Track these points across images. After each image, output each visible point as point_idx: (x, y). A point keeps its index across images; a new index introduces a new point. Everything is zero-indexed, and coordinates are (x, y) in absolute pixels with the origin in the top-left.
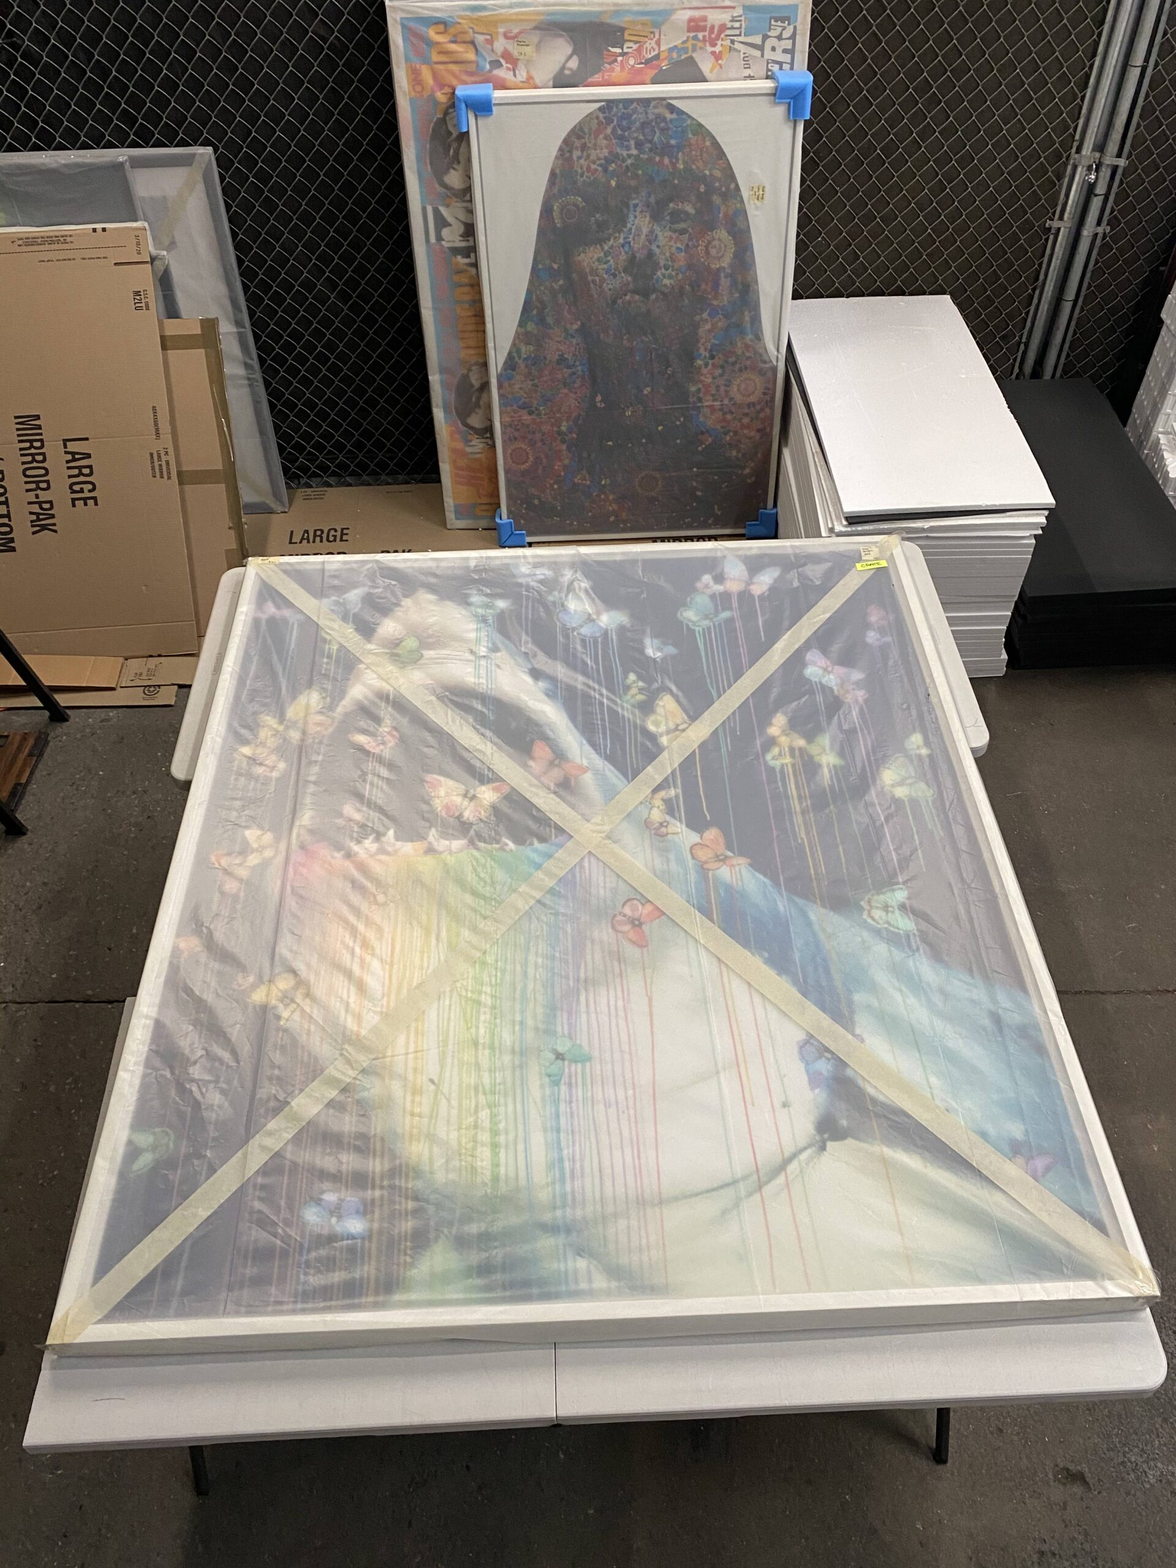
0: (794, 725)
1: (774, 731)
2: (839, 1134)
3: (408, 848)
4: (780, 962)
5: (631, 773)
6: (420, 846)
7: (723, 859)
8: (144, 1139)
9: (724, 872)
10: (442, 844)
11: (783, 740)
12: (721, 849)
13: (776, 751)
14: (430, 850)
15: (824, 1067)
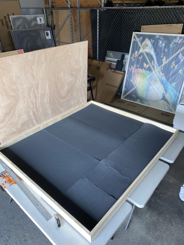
0: (175, 63)
1: (173, 63)
2: (162, 100)
3: (141, 70)
4: (164, 87)
5: (159, 66)
6: (142, 70)
7: (163, 76)
8: (125, 89)
9: (163, 78)
10: (144, 70)
11: (173, 65)
12: (164, 75)
13: (172, 66)
14: (143, 71)
15: (163, 95)
